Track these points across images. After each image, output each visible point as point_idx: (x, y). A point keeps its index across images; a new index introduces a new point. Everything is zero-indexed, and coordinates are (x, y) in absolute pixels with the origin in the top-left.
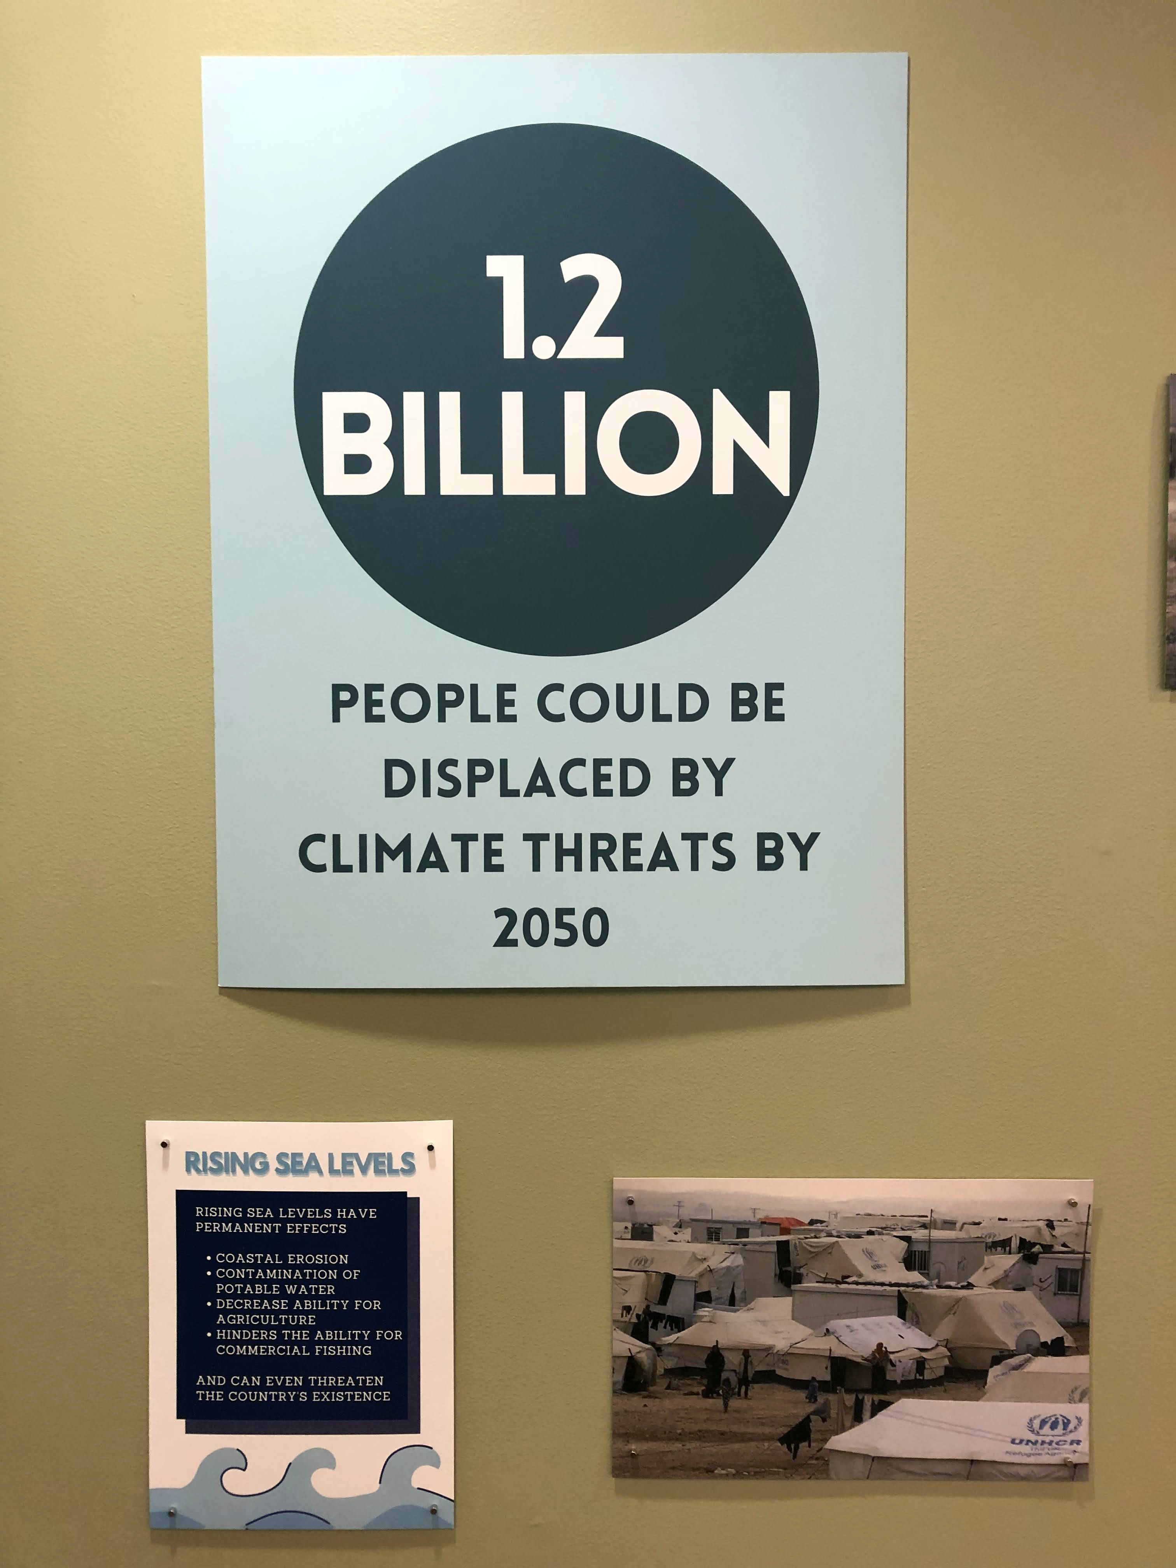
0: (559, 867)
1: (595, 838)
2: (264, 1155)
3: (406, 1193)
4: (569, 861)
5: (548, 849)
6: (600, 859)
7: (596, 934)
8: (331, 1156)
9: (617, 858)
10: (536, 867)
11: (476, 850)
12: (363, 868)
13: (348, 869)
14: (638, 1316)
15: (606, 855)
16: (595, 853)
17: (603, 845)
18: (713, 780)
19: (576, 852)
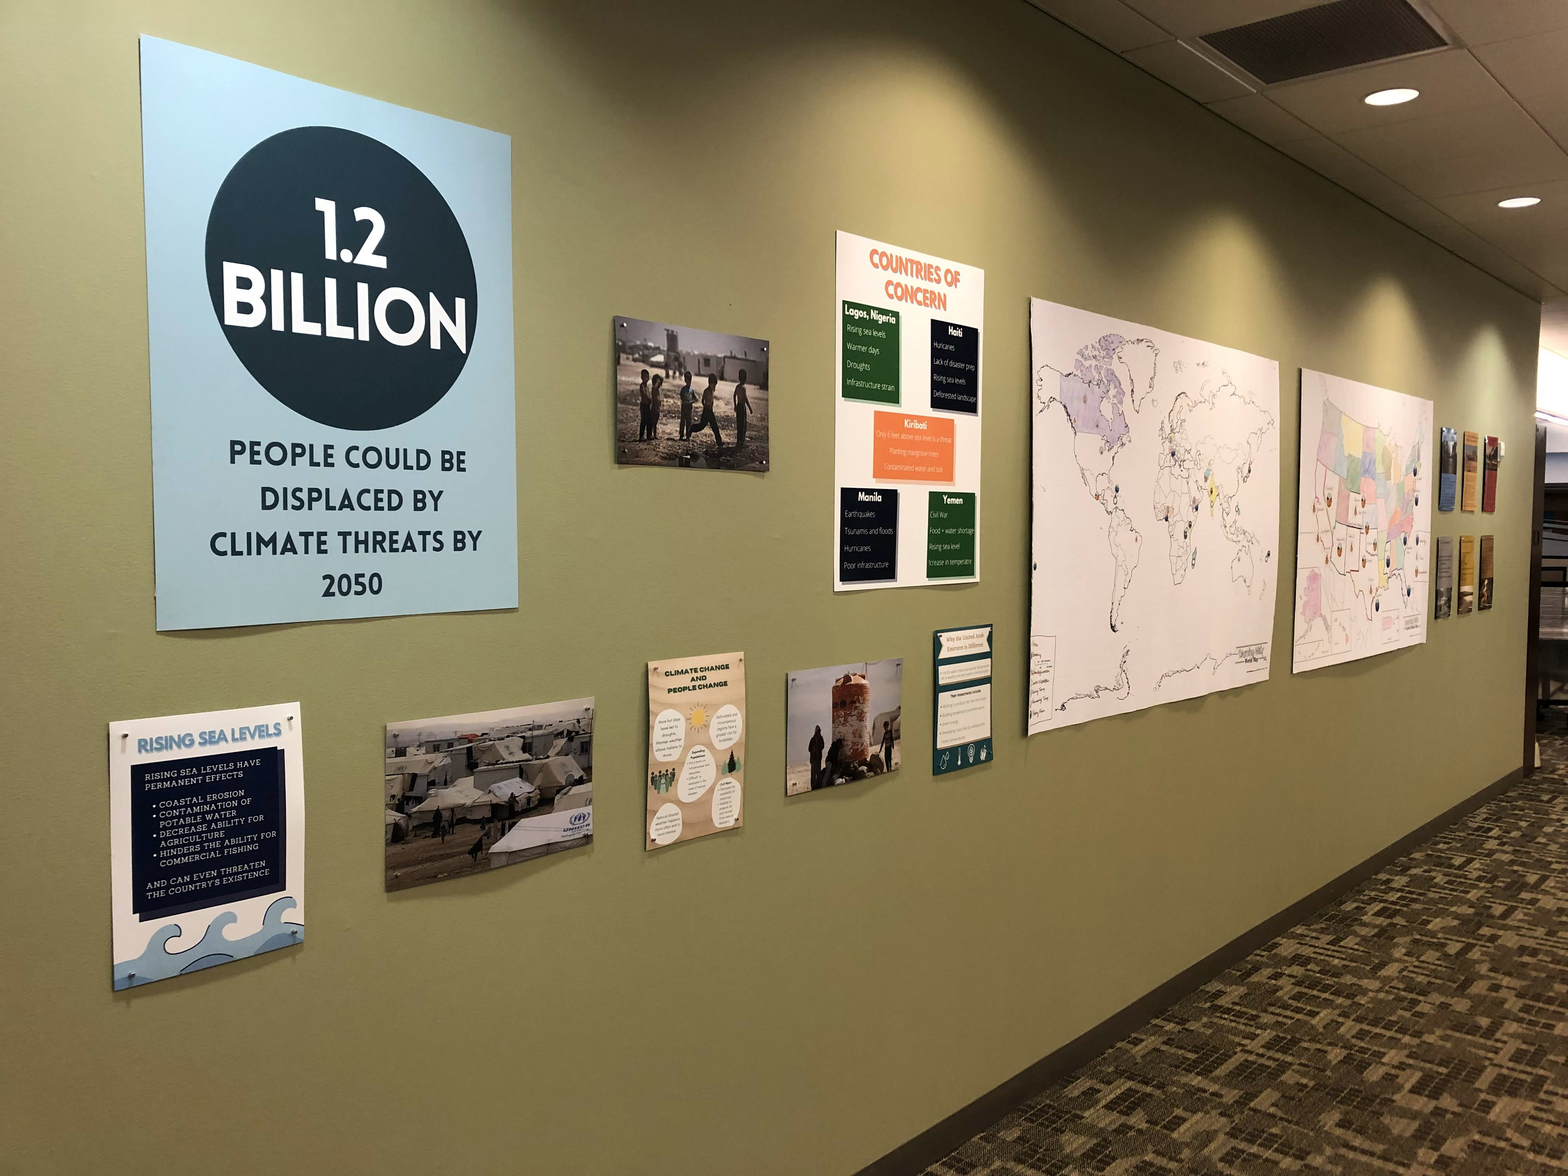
0: (357, 551)
1: (375, 534)
2: (191, 735)
3: (276, 747)
4: (362, 547)
5: (351, 540)
6: (378, 546)
7: (375, 588)
8: (233, 730)
9: (386, 545)
10: (345, 551)
11: (313, 540)
12: (249, 553)
13: (241, 553)
14: (399, 799)
15: (381, 543)
16: (375, 542)
17: (379, 538)
18: (433, 502)
19: (365, 542)
